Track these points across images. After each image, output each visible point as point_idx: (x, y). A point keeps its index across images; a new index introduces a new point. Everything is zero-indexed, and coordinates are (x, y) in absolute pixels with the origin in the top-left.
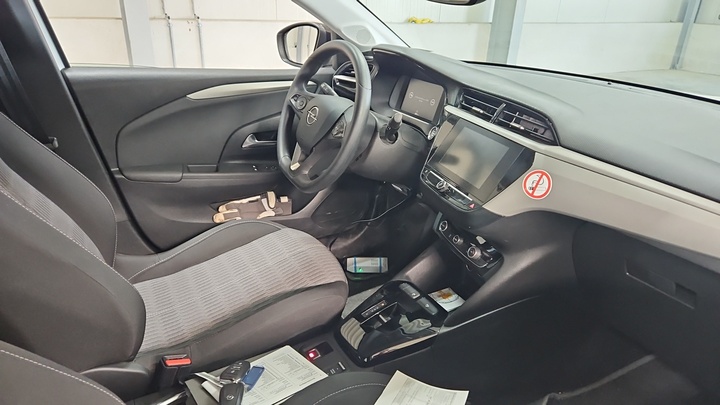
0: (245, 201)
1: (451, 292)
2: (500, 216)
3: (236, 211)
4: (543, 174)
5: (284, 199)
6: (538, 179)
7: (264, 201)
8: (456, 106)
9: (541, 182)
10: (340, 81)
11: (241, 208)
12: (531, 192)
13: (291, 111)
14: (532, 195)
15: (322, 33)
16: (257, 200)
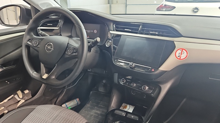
0: (6, 101)
1: (126, 104)
2: (166, 71)
3: (3, 108)
4: (183, 49)
5: (26, 92)
6: (181, 52)
7: (16, 96)
8: (114, 30)
9: (183, 53)
10: (42, 30)
11: (4, 105)
12: (179, 58)
13: (28, 47)
14: (180, 59)
15: (23, 8)
16: (12, 97)
